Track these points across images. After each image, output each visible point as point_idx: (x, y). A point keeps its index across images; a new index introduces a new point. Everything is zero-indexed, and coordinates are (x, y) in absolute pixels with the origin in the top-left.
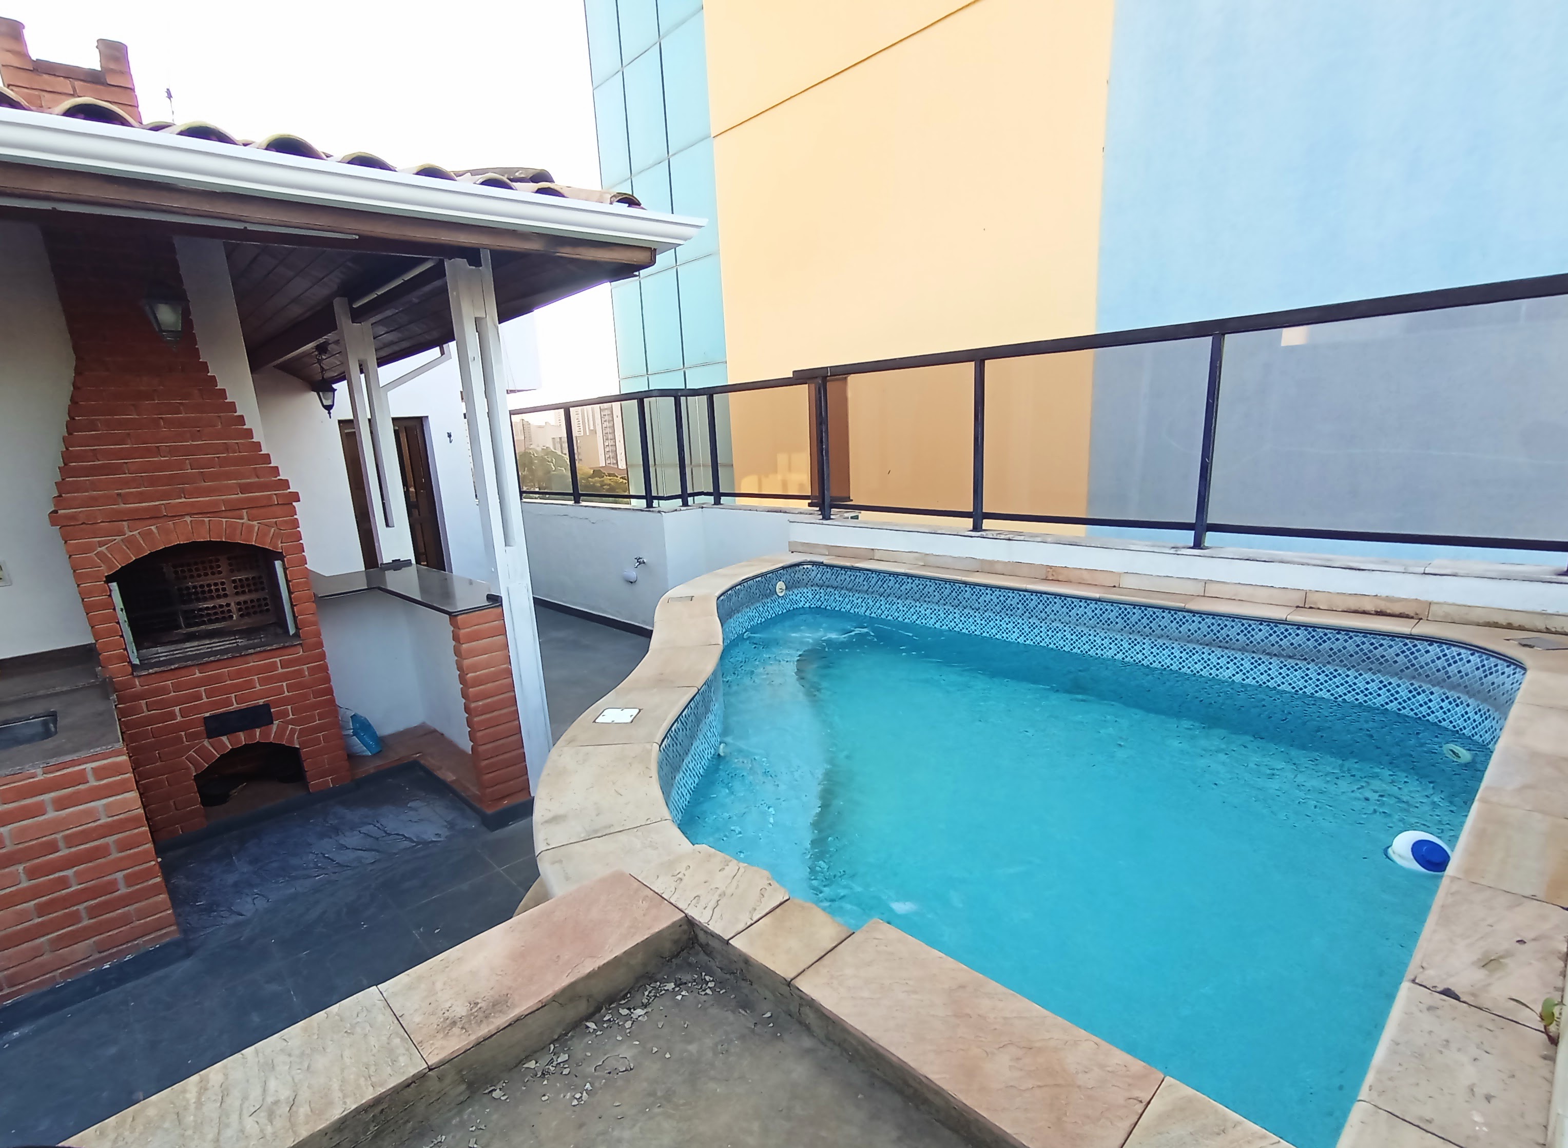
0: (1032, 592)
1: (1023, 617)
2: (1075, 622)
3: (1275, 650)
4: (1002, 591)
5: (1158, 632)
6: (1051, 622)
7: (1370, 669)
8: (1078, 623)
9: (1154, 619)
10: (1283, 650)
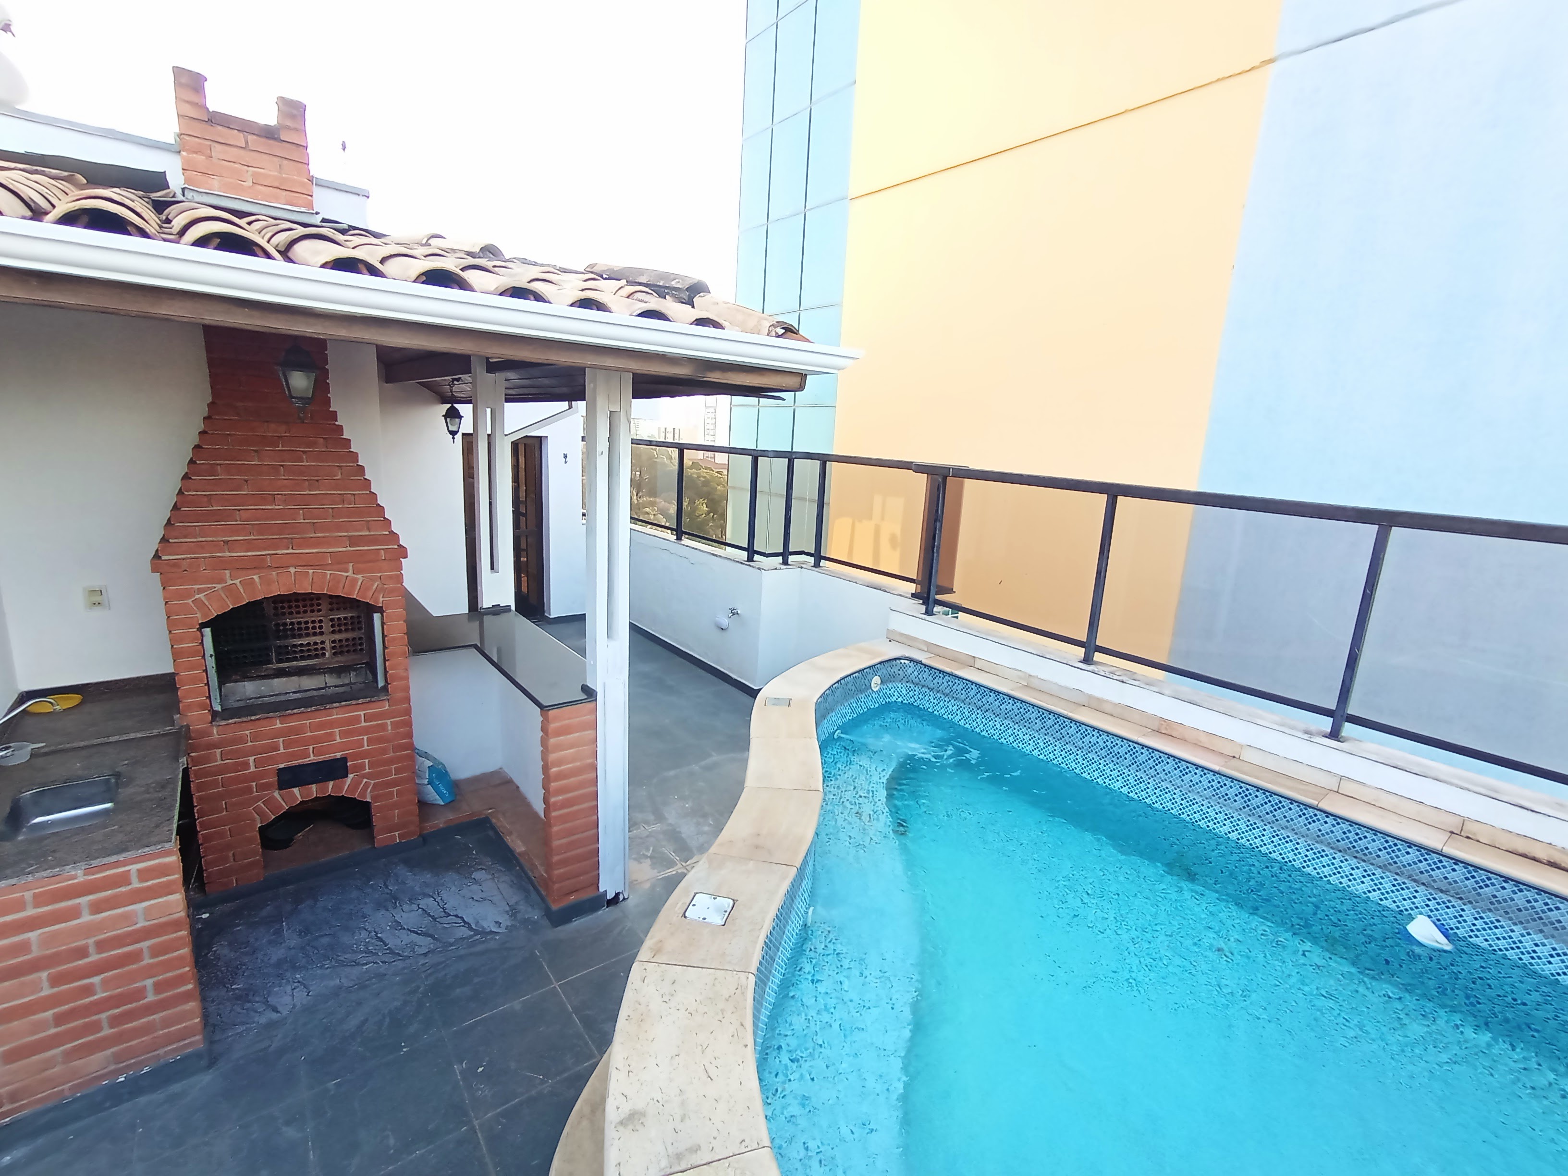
0: (1143, 746)
1: (1130, 768)
2: (1187, 789)
3: (1424, 878)
4: (1111, 736)
5: (1283, 822)
6: (1160, 781)
7: (1541, 931)
8: (1190, 789)
9: (1279, 808)
10: (1434, 881)
